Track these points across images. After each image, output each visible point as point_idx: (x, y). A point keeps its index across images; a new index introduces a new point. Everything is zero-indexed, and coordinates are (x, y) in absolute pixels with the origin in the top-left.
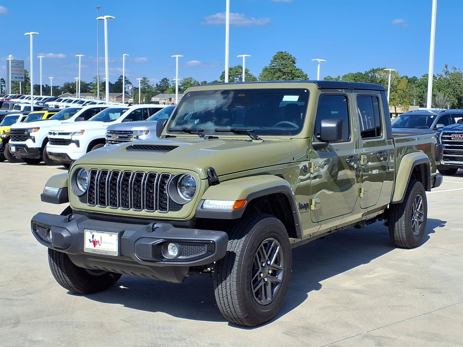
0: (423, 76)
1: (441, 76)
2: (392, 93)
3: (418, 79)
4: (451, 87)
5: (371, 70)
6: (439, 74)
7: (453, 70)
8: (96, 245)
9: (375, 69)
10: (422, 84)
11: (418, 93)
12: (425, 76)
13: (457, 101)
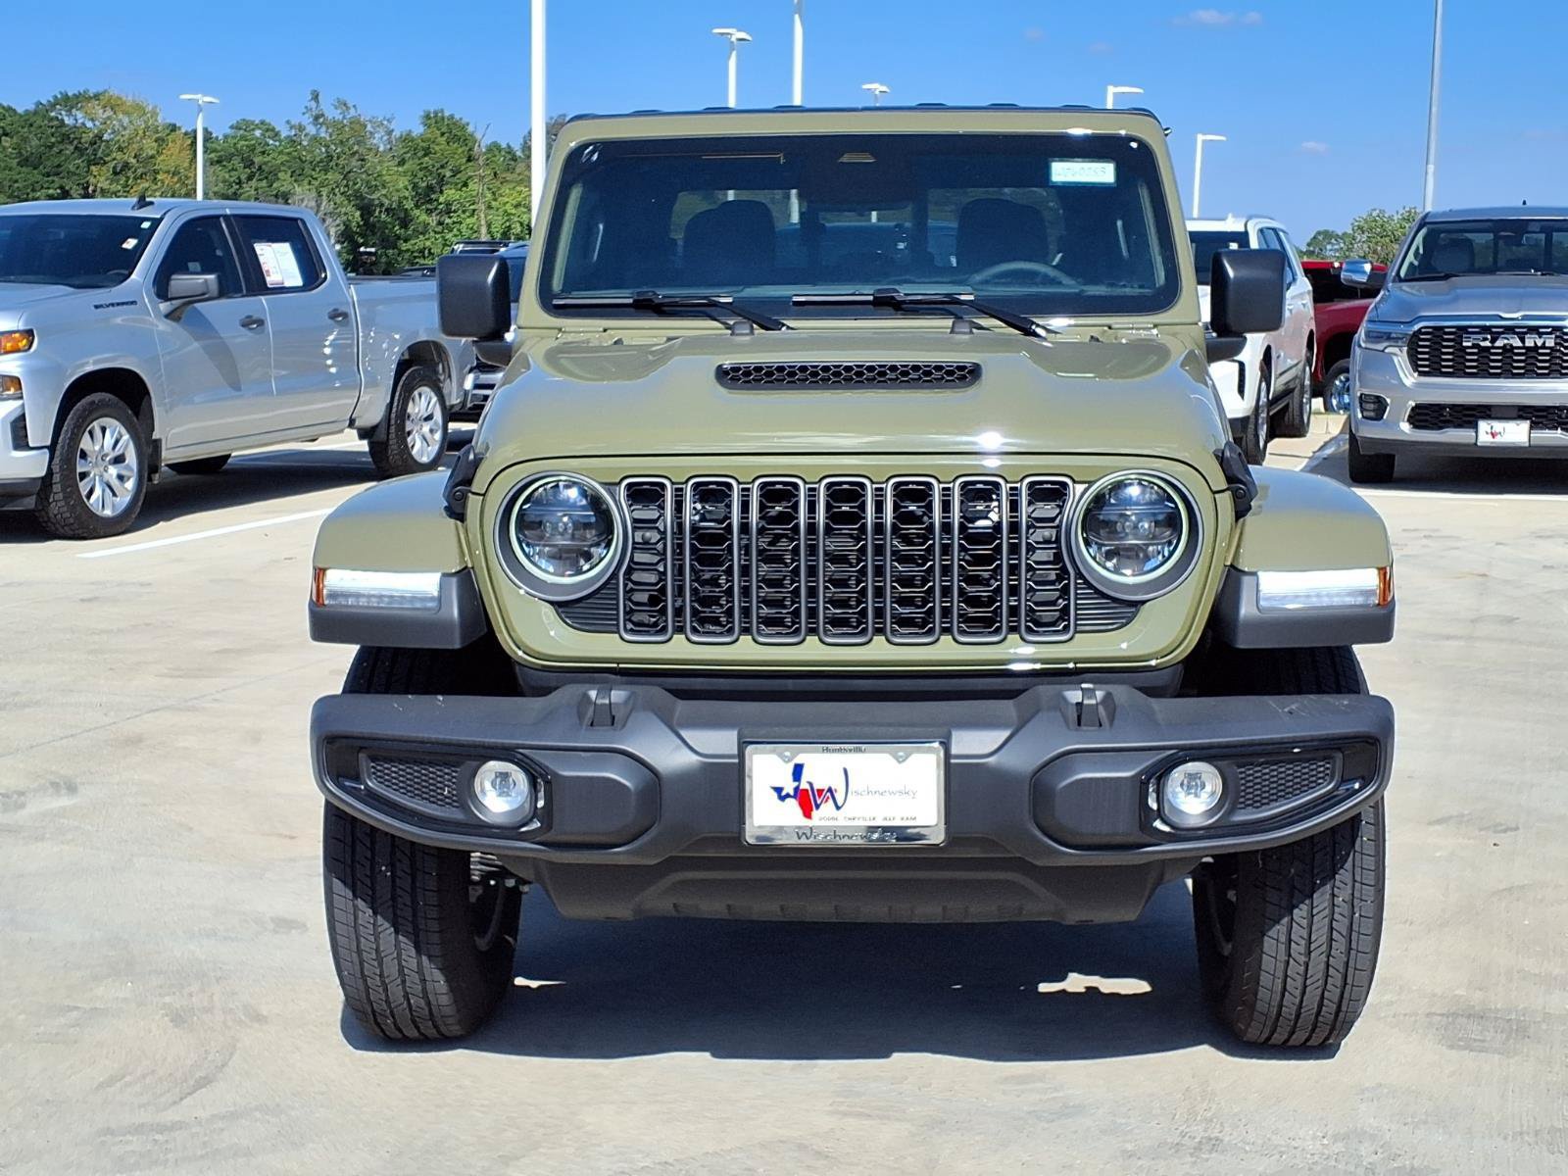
0: (232, 127)
1: (301, 128)
2: (139, 181)
3: (214, 135)
4: (334, 167)
5: (56, 97)
6: (293, 123)
7: (339, 111)
8: (818, 807)
9: (70, 94)
10: (233, 155)
11: (221, 185)
12: (240, 129)
13: (358, 213)
